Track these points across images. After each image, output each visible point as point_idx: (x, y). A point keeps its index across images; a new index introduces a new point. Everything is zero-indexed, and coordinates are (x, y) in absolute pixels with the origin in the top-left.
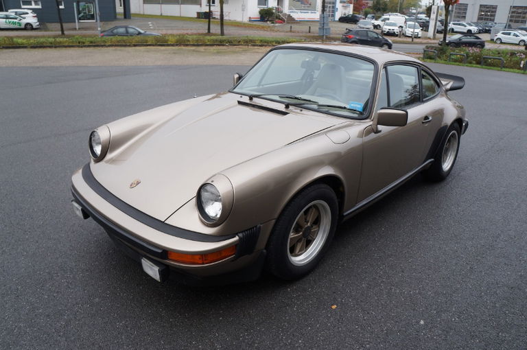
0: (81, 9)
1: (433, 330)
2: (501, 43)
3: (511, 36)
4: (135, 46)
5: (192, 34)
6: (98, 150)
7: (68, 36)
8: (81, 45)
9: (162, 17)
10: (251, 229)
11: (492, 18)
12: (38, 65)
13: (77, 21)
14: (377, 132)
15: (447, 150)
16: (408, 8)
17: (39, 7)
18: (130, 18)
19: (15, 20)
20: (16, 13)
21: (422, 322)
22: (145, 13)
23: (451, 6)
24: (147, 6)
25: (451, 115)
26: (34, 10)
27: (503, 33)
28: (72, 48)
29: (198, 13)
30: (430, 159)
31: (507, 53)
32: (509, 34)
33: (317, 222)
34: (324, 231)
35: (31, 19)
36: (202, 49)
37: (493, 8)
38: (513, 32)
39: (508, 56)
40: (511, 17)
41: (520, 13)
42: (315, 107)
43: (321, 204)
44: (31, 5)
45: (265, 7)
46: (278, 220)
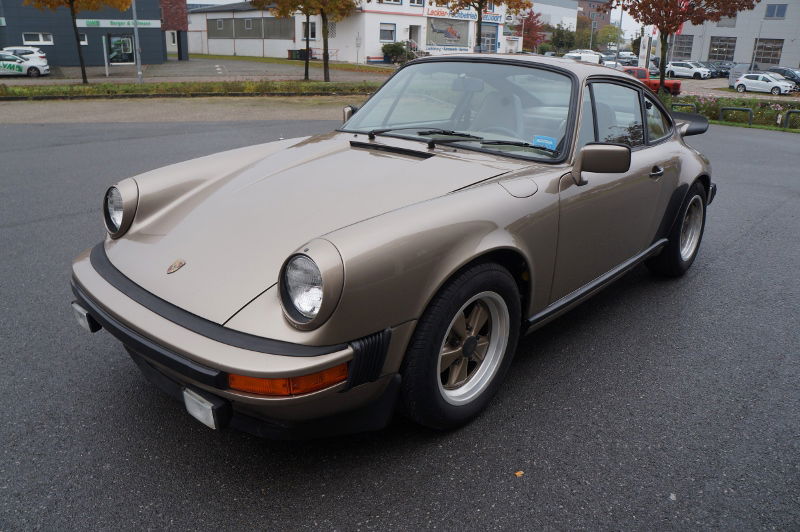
0: (113, 46)
1: (693, 509)
2: (745, 91)
3: (759, 81)
4: (193, 96)
5: (281, 80)
6: (118, 218)
7: (92, 85)
8: (111, 95)
9: (235, 58)
10: (375, 334)
11: (730, 56)
12: (43, 122)
13: (106, 64)
14: (581, 183)
15: (687, 227)
16: (605, 43)
17: (50, 43)
18: (187, 59)
19: (13, 63)
20: (15, 52)
21: (673, 497)
22: (212, 53)
23: (669, 36)
24: (213, 42)
25: (692, 169)
26: (42, 48)
27: (747, 77)
28: (97, 100)
29: (290, 52)
30: (662, 238)
31: (756, 104)
32: (756, 78)
33: (486, 331)
34: (498, 348)
35: (37, 60)
36: (295, 99)
37: (730, 41)
38: (761, 76)
39: (758, 108)
40: (758, 54)
41: (770, 49)
42: (478, 145)
43: (491, 299)
44: (38, 40)
45: (391, 42)
46: (421, 320)
